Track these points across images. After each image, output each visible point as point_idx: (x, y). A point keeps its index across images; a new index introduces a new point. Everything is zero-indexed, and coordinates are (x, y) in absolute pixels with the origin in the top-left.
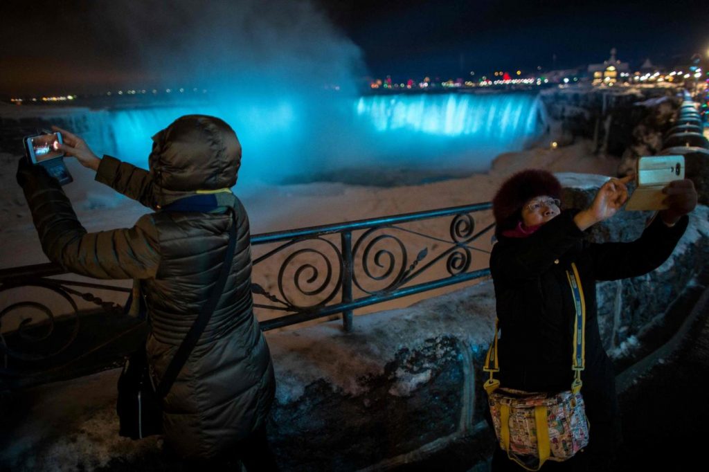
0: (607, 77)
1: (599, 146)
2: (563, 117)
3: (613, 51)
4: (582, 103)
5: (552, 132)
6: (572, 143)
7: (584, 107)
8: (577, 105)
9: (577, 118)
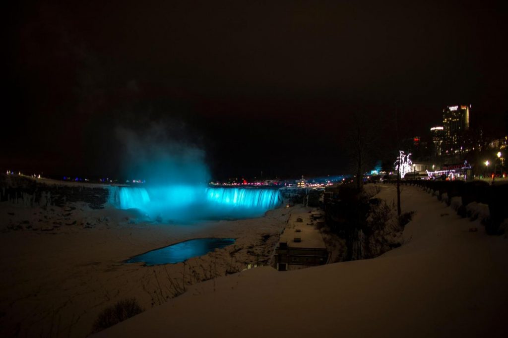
0: (302, 184)
1: (305, 204)
2: (289, 197)
3: (303, 176)
4: (297, 192)
5: (284, 203)
6: (294, 206)
7: (298, 193)
8: (295, 193)
9: (296, 197)
